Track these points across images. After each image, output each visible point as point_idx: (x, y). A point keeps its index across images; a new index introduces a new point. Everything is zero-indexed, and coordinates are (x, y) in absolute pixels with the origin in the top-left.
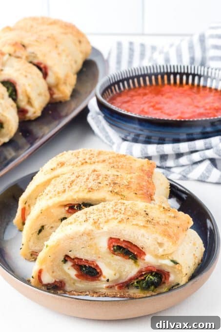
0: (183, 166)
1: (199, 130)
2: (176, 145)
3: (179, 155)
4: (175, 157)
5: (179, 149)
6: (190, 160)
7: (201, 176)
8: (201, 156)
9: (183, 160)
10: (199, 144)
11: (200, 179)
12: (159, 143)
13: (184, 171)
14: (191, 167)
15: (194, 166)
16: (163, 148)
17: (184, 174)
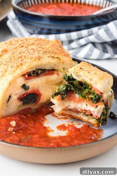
0: (73, 49)
1: (83, 23)
2: (68, 34)
3: (71, 41)
4: (67, 43)
5: (70, 36)
6: (79, 44)
7: (86, 55)
8: (86, 41)
9: (74, 45)
10: (84, 32)
11: (86, 57)
12: (56, 34)
13: (74, 52)
14: (79, 50)
15: (81, 48)
16: (60, 36)
17: (75, 55)
